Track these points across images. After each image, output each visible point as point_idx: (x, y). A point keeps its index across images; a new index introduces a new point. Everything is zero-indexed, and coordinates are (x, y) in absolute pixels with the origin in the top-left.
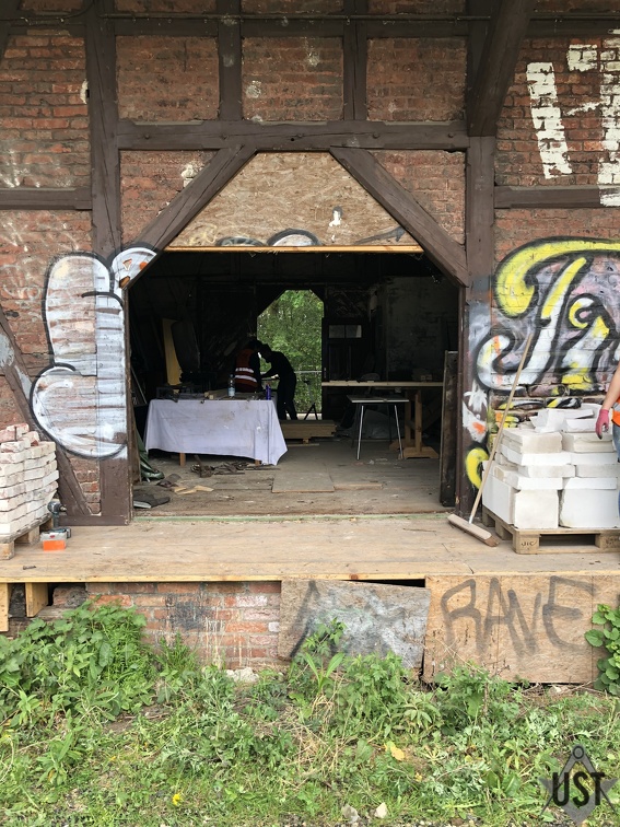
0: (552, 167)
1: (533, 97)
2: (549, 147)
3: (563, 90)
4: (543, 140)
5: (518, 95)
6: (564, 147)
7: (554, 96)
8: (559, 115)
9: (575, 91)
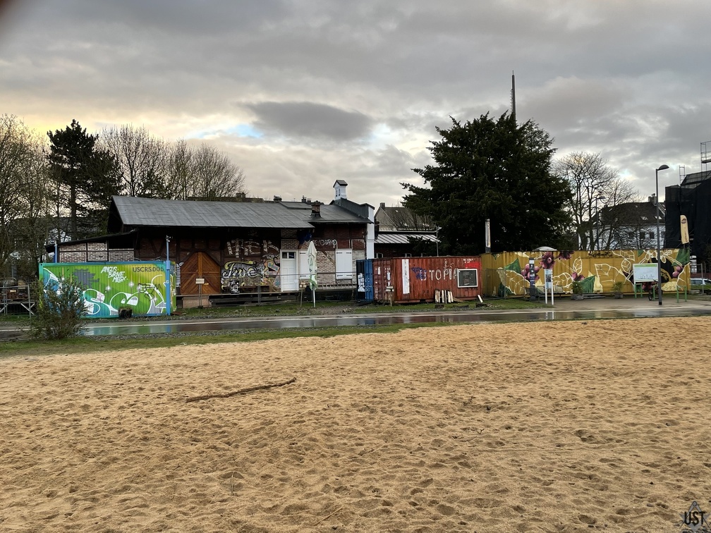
1: (228, 246)
2: (230, 251)
8: (231, 247)
9: (232, 245)
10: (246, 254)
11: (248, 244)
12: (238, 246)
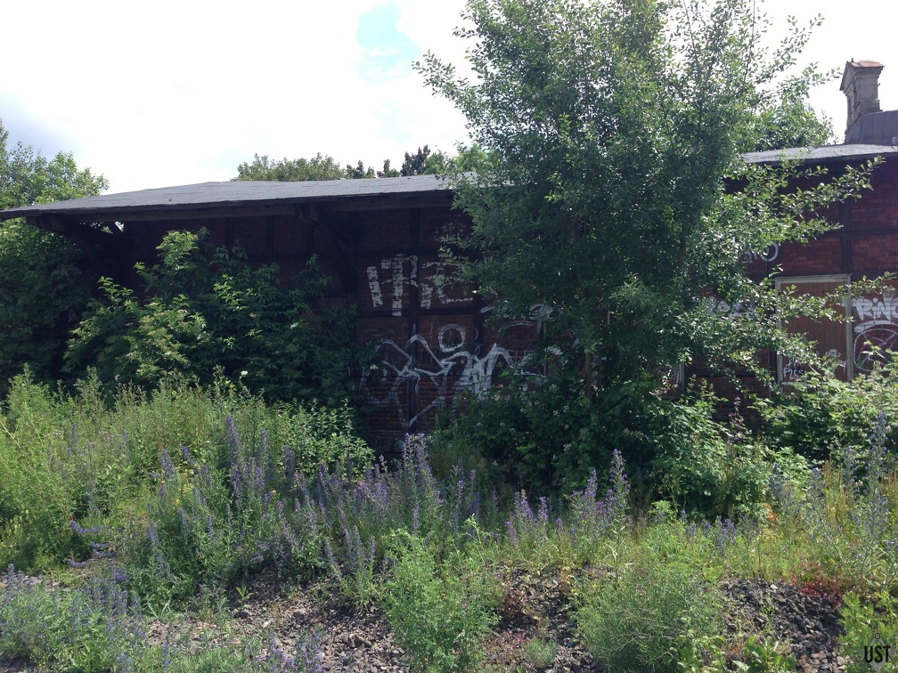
0: (376, 303)
1: (369, 278)
2: (375, 296)
3: (380, 276)
4: (373, 293)
5: (365, 278)
6: (381, 295)
7: (377, 278)
8: (378, 284)
9: (384, 276)
10: (426, 303)
11: (432, 271)
12: (401, 277)
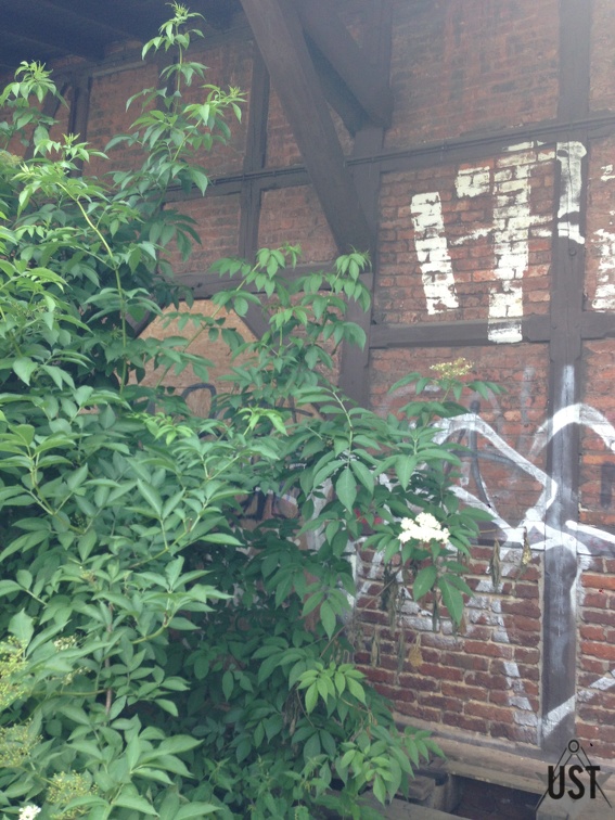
0: (436, 302)
1: (417, 229)
2: (433, 280)
3: (450, 218)
4: (428, 273)
5: (402, 229)
6: (451, 280)
7: (440, 227)
8: (445, 245)
